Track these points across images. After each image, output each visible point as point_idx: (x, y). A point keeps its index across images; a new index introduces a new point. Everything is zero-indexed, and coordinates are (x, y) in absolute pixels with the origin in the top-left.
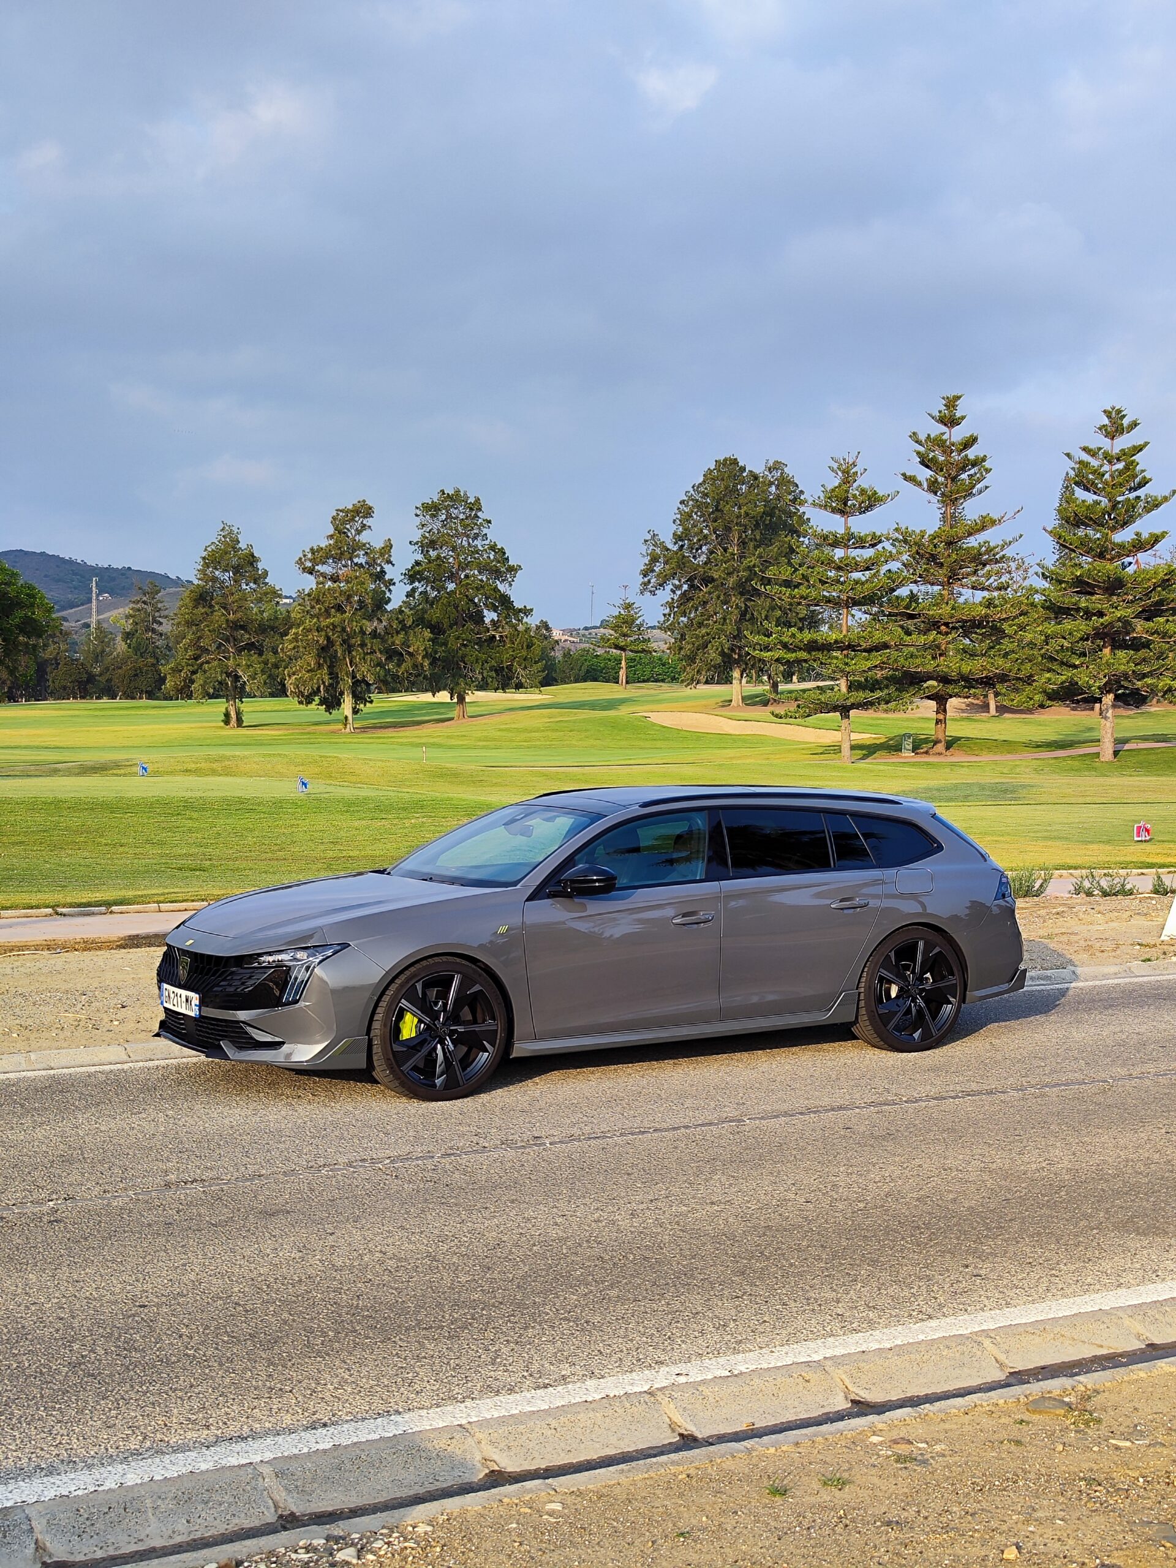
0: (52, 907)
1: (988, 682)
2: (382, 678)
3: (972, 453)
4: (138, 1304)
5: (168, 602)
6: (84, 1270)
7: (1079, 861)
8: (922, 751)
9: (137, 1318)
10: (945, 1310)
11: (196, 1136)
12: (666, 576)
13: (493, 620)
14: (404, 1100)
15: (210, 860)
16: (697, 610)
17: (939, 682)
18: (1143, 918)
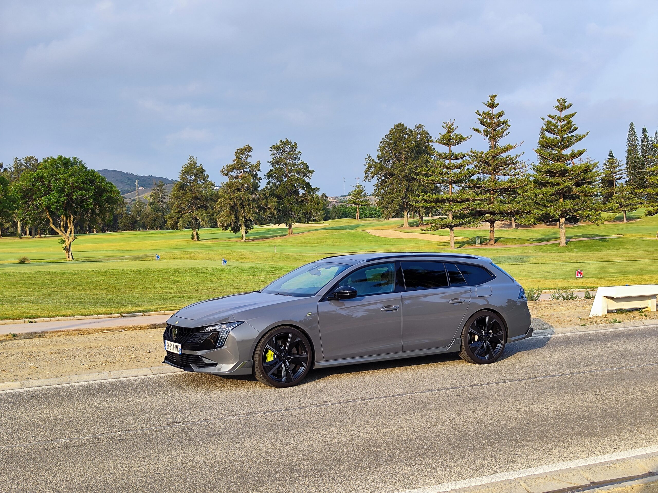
0: (120, 313)
1: (511, 214)
2: (257, 218)
3: (502, 119)
4: (156, 473)
5: (167, 189)
6: (133, 459)
7: (553, 286)
8: (484, 243)
9: (155, 479)
10: (503, 469)
11: (181, 404)
12: (375, 173)
13: (303, 194)
14: (269, 387)
15: (186, 294)
16: (388, 187)
17: (491, 214)
18: (581, 308)
